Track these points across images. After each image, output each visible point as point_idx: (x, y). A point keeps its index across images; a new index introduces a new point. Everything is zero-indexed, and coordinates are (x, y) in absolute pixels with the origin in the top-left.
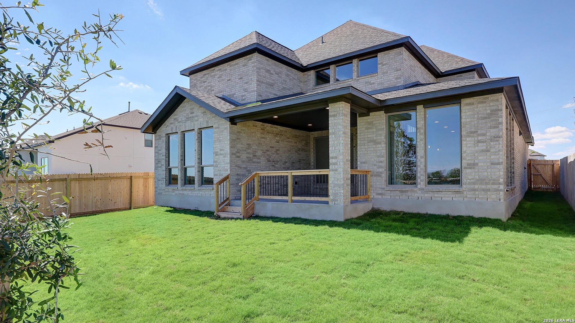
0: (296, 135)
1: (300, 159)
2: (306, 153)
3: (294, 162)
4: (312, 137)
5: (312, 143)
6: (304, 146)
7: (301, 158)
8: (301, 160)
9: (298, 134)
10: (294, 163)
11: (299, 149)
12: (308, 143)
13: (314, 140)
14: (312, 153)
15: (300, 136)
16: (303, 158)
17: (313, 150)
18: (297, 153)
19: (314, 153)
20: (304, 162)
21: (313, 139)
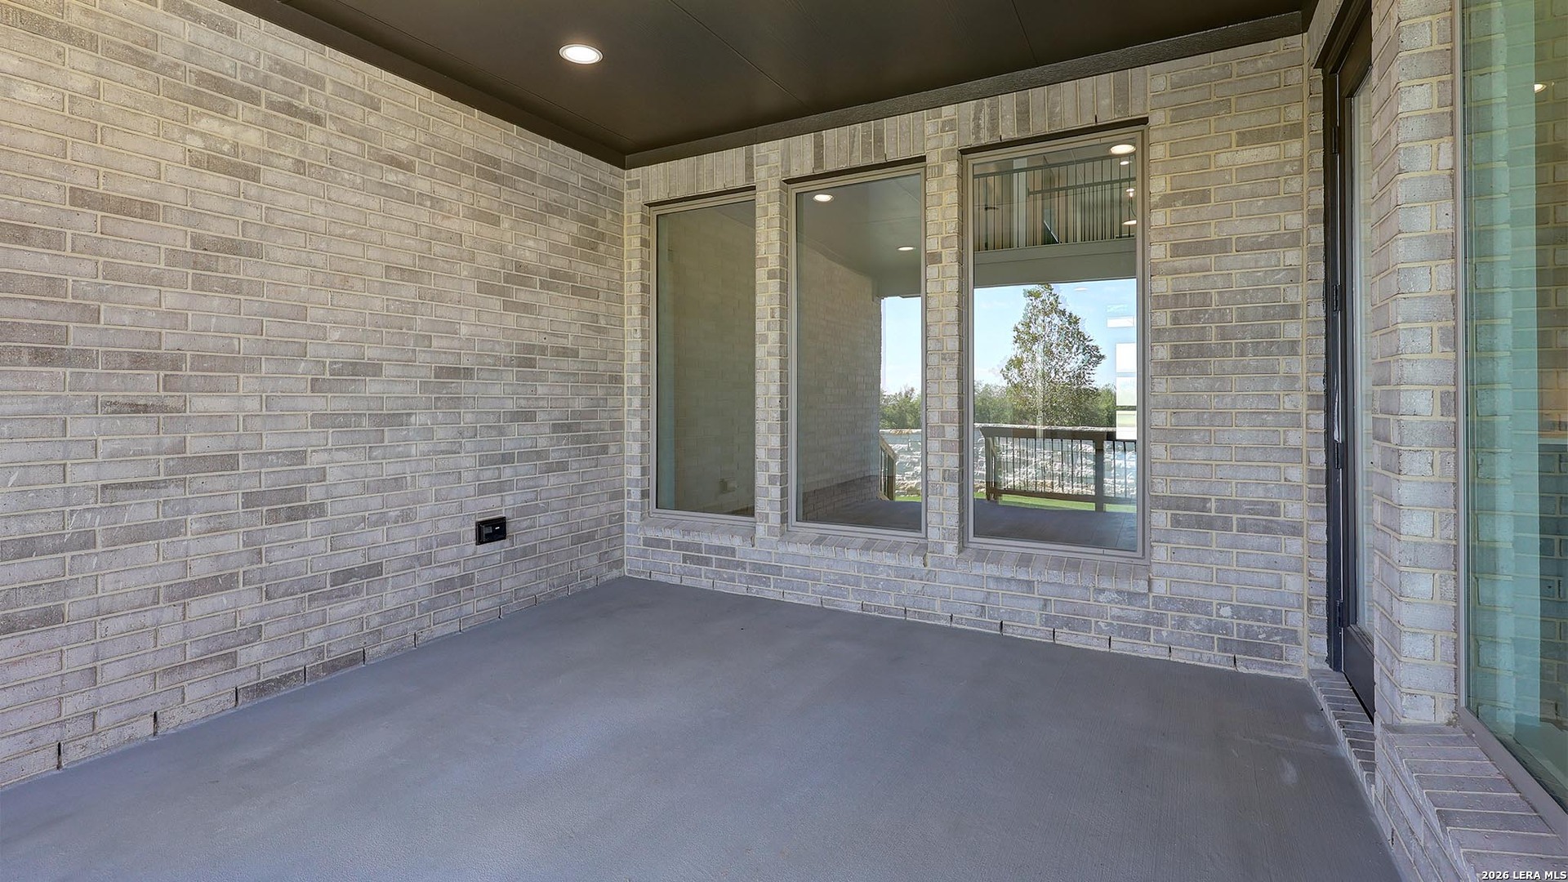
0: (495, 163)
1: (530, 348)
2: (588, 305)
3: (465, 363)
4: (633, 200)
5: (632, 242)
6: (566, 252)
7: (536, 339)
8: (543, 350)
9: (506, 154)
10: (455, 372)
11: (519, 266)
12: (601, 236)
13: (645, 220)
14: (636, 310)
15: (531, 175)
16: (562, 342)
17: (636, 288)
18: (495, 303)
19: (644, 311)
20: (569, 365)
21: (637, 218)
